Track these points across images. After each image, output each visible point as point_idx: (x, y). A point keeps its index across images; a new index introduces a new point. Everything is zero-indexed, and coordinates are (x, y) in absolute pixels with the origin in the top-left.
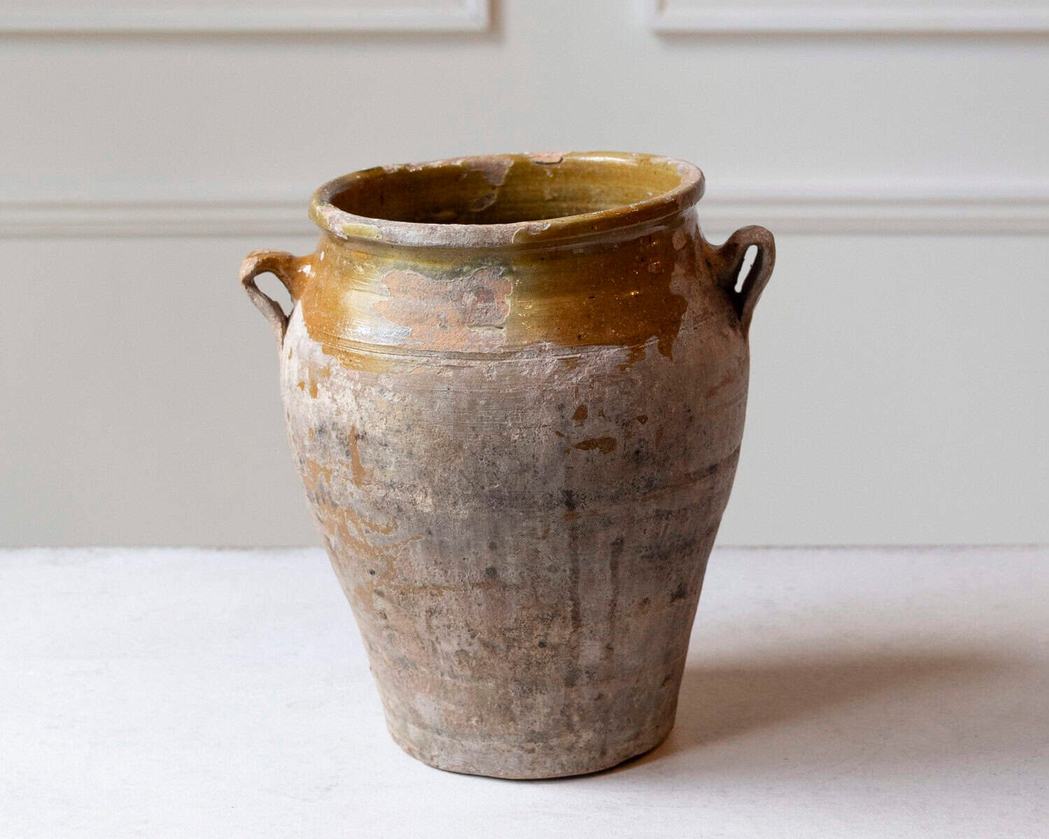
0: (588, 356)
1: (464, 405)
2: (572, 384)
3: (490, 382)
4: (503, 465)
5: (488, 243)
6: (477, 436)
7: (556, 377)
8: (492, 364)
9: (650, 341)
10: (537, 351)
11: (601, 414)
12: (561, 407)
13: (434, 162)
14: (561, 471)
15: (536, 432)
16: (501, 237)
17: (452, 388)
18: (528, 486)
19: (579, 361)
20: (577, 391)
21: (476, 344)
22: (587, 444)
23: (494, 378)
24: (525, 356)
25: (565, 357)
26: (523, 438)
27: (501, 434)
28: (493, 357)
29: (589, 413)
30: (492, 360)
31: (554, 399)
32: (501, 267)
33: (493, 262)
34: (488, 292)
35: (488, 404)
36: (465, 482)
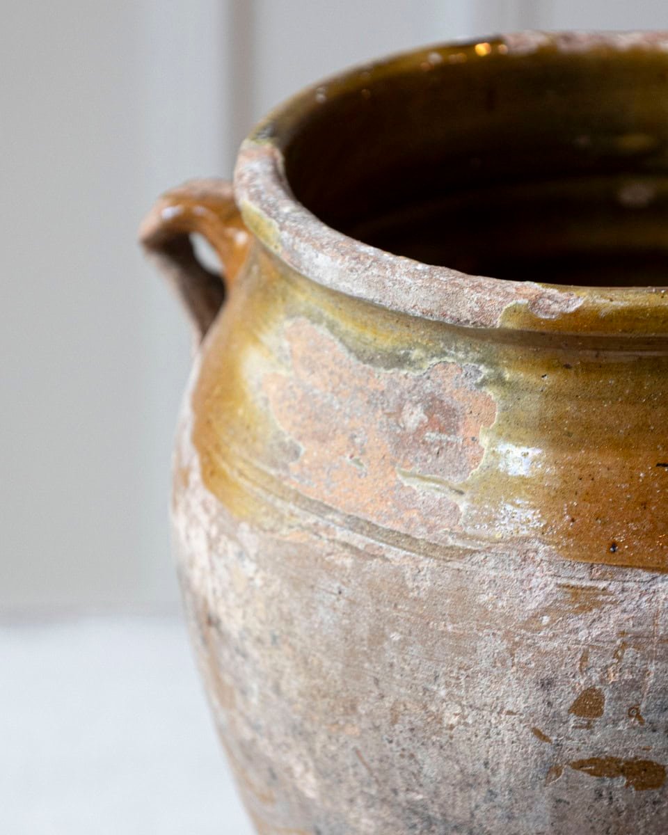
0: (623, 590)
1: (363, 630)
2: (578, 642)
3: (415, 599)
4: (430, 764)
5: (452, 318)
6: (382, 697)
7: (546, 620)
8: (426, 563)
10: (519, 560)
11: (634, 712)
12: (546, 684)
14: (543, 806)
15: (493, 721)
16: (477, 309)
17: (346, 591)
18: (478, 814)
19: (601, 598)
20: (584, 659)
21: (406, 516)
22: (600, 766)
23: (422, 595)
24: (491, 564)
25: (573, 583)
26: (466, 724)
27: (425, 707)
28: (431, 549)
29: (607, 708)
30: (427, 556)
31: (533, 665)
32: (482, 368)
33: (467, 353)
34: (450, 412)
35: (404, 643)
36: (363, 771)
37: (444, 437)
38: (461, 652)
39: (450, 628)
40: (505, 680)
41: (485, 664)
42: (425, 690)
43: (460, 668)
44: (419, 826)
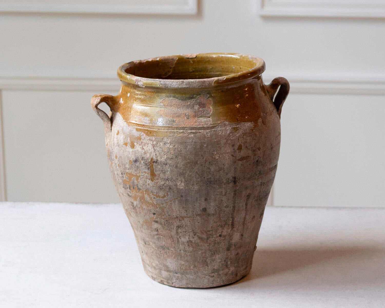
0: (241, 126)
1: (198, 147)
2: (237, 137)
3: (208, 137)
4: (213, 169)
5: (204, 86)
6: (203, 158)
7: (231, 134)
8: (208, 131)
9: (259, 120)
10: (224, 125)
11: (247, 147)
12: (233, 146)
13: (149, 59)
14: (233, 170)
15: (225, 155)
16: (209, 83)
17: (193, 141)
18: (221, 176)
19: (238, 128)
20: (238, 139)
21: (201, 124)
22: (241, 159)
23: (209, 136)
24: (219, 127)
25: (233, 127)
26: (220, 158)
27: (212, 157)
28: (208, 128)
29: (243, 148)
30: (208, 129)
31: (231, 143)
32: (208, 95)
33: (205, 93)
34: (203, 104)
35: (207, 146)
36: (198, 176)
37: (203, 109)
38: (218, 144)
39: (215, 140)
40: (226, 147)
41: (223, 145)
42: (212, 153)
43: (218, 147)
44: (209, 183)
